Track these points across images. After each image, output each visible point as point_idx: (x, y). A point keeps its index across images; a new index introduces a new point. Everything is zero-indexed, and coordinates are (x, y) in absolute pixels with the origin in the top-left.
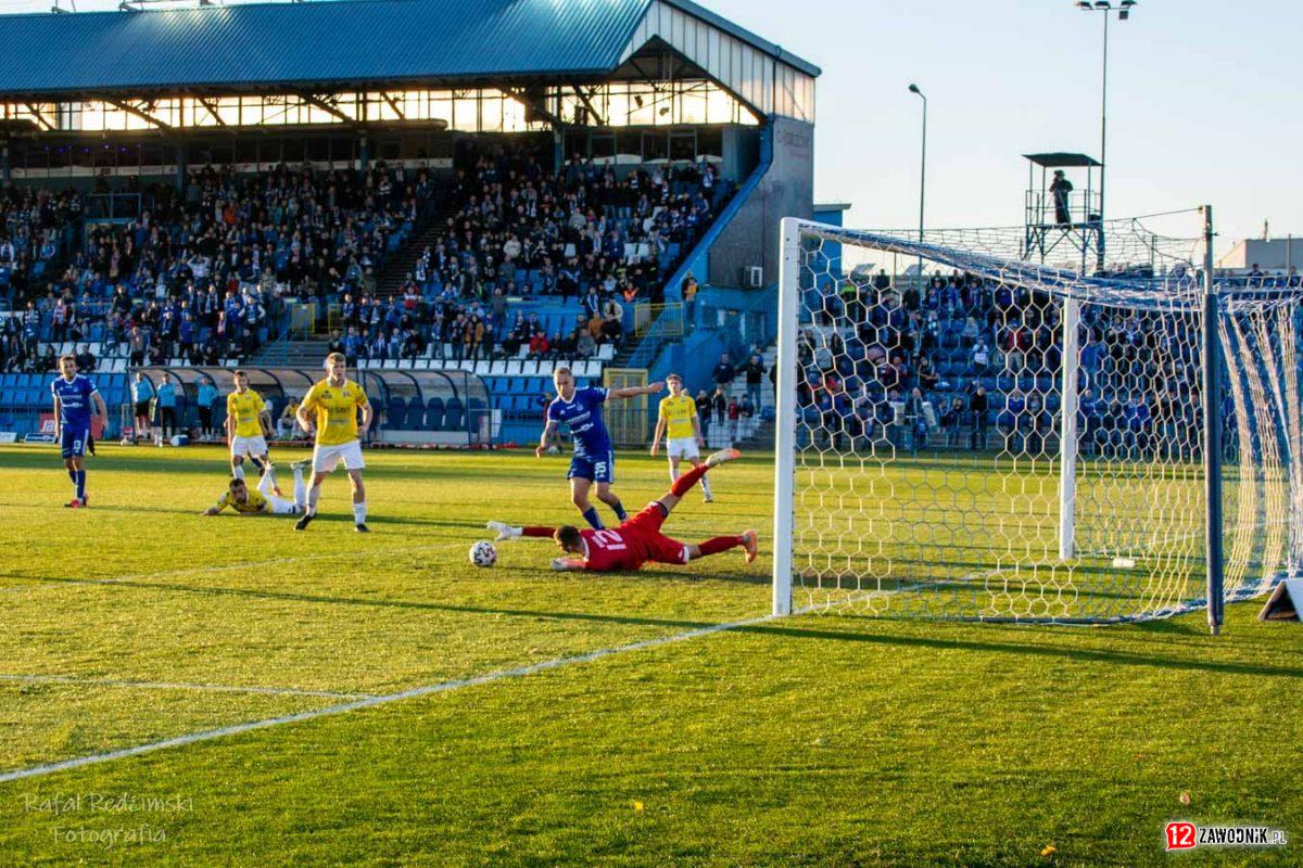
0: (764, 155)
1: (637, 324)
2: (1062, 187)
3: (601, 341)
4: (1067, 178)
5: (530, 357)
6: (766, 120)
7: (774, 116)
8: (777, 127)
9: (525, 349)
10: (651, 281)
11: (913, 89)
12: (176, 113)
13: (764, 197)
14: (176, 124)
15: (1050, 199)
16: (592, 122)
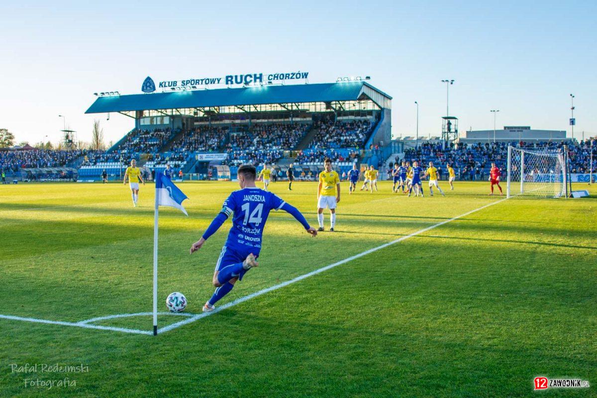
0: (382, 117)
1: (361, 154)
2: (449, 124)
3: (355, 158)
4: (450, 122)
5: (339, 162)
6: (382, 109)
7: (384, 108)
8: (385, 111)
9: (338, 160)
10: (362, 145)
11: (416, 102)
12: (249, 109)
13: (383, 126)
14: (249, 111)
15: (446, 126)
16: (342, 110)
